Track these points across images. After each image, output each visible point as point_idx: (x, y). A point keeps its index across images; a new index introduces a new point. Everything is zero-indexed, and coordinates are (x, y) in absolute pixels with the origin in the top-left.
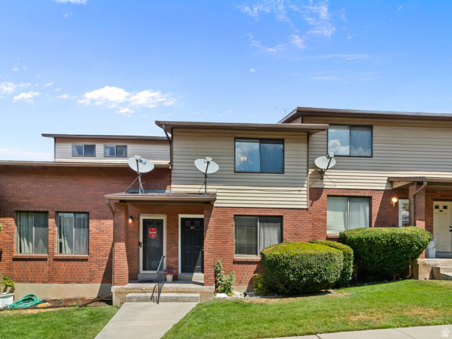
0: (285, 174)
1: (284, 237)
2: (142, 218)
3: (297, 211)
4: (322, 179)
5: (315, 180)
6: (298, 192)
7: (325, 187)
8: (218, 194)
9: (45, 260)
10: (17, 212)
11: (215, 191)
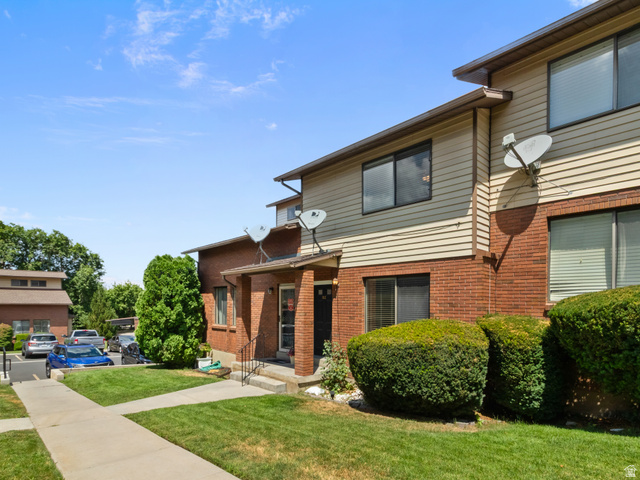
0: (434, 199)
1: (433, 309)
2: (281, 288)
3: (454, 263)
4: (535, 185)
5: (514, 192)
6: (455, 228)
7: (541, 201)
8: (344, 250)
9: (225, 330)
10: (215, 288)
11: (340, 246)
